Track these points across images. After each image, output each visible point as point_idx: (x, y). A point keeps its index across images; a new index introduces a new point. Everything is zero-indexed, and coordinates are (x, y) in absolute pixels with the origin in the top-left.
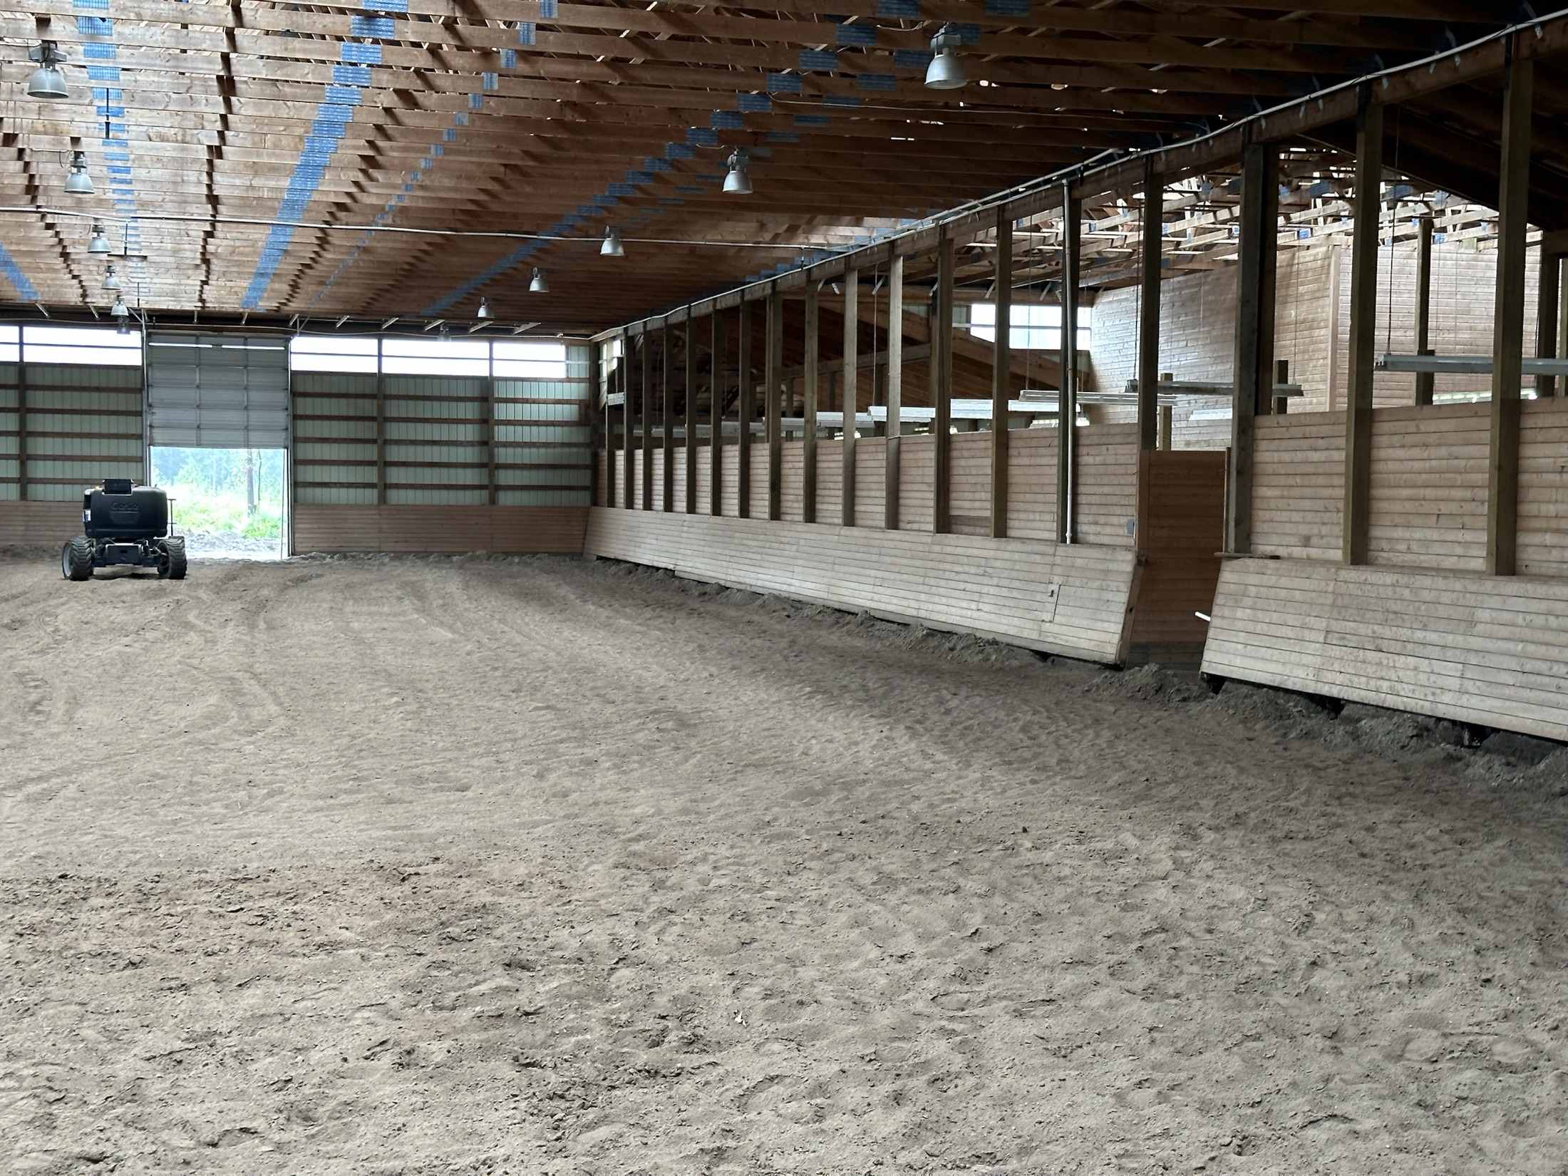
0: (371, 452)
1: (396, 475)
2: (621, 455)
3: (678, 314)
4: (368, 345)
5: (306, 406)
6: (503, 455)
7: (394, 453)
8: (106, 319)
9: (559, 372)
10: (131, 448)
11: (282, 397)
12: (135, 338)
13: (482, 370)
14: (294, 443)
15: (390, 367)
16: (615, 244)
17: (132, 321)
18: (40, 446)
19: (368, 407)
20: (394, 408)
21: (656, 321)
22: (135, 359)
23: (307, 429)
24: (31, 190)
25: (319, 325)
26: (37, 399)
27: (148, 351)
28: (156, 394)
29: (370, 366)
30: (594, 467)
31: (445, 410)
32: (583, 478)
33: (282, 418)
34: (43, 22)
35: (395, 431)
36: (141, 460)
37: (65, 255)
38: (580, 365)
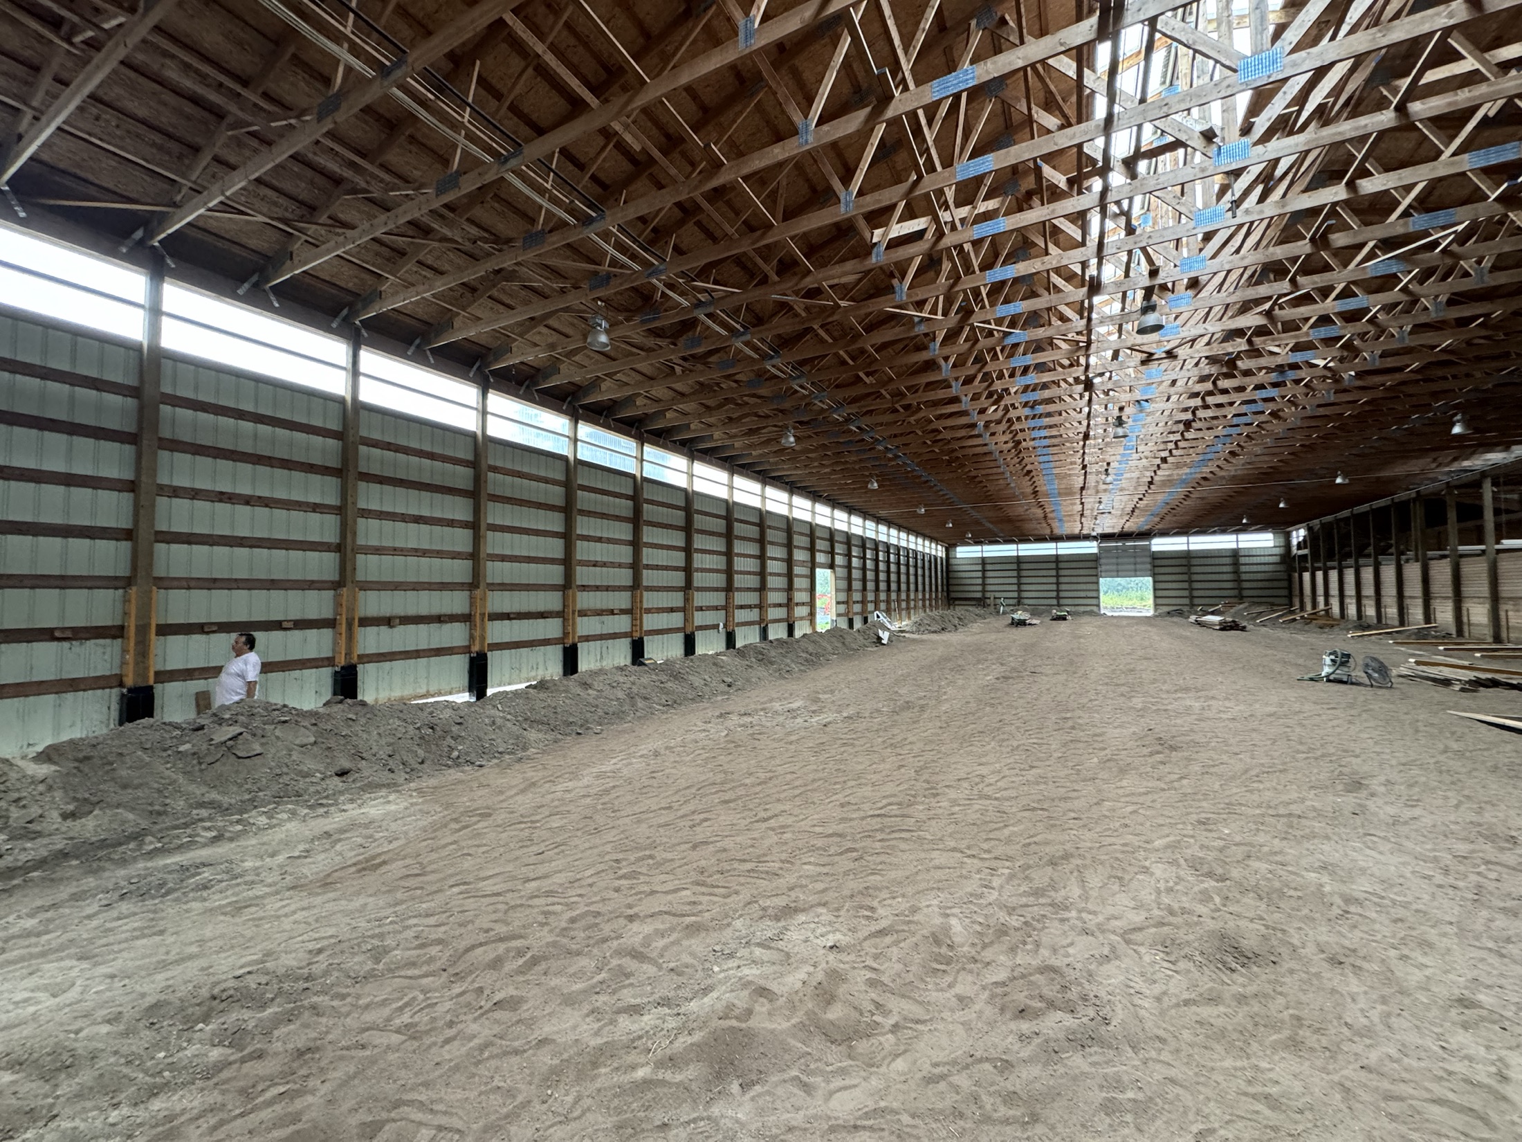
0: (1185, 577)
1: (1196, 585)
2: (1307, 576)
3: (1345, 513)
4: (1183, 539)
5: (1158, 562)
6: (1244, 577)
7: (1195, 577)
8: (1087, 538)
9: (1271, 544)
10: (1094, 579)
11: (1149, 560)
12: (1095, 544)
13: (1234, 546)
14: (1154, 575)
15: (1192, 547)
16: (1344, 478)
17: (1095, 538)
18: (1062, 580)
19: (1184, 562)
20: (1194, 562)
21: (1329, 518)
22: (1095, 551)
23: (1158, 570)
24: (1082, 489)
25: (1164, 533)
26: (1062, 565)
27: (1099, 548)
28: (1102, 561)
29: (1184, 548)
30: (1290, 580)
31: (1217, 561)
32: (1285, 584)
33: (1149, 566)
34: (1121, 409)
35: (1194, 569)
36: (1097, 583)
37: (1082, 515)
38: (1281, 541)
